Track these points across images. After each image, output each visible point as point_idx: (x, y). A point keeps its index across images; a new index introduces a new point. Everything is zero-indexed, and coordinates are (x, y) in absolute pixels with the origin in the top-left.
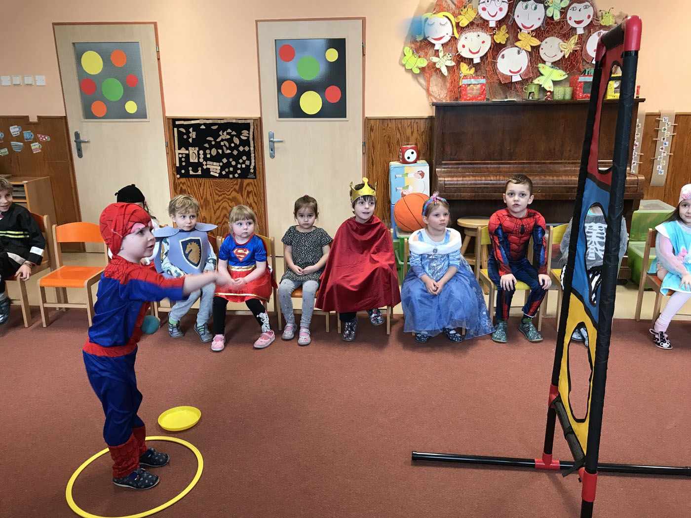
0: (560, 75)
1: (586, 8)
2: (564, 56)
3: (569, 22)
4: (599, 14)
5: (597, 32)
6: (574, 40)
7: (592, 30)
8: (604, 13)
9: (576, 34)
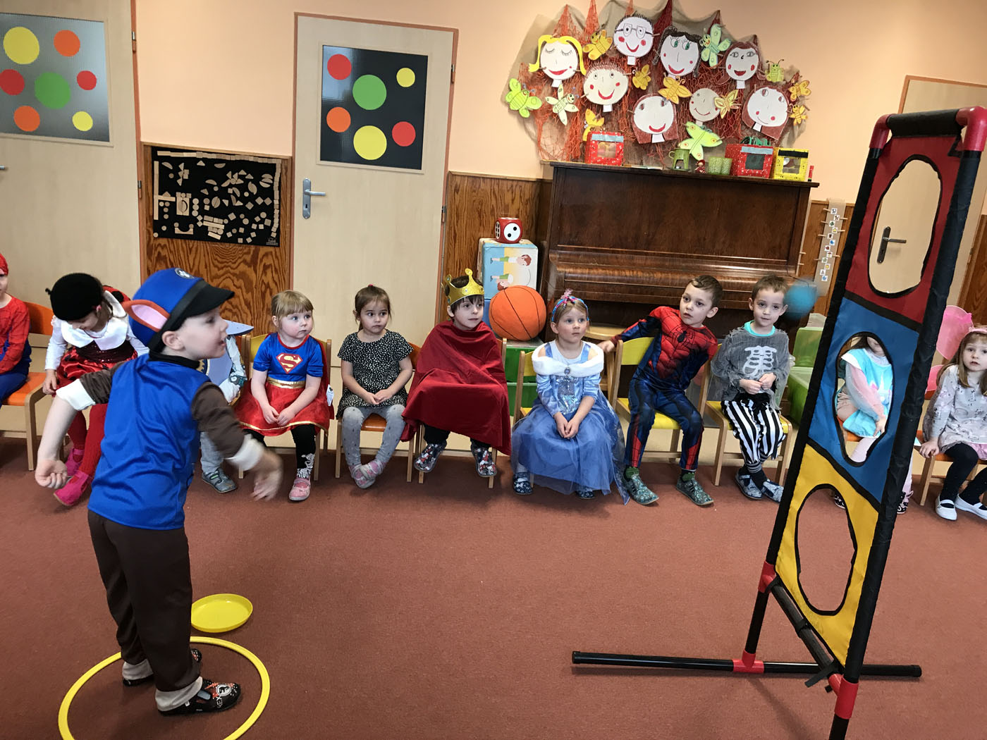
0: (712, 139)
1: (750, 56)
2: (719, 116)
3: (728, 70)
4: (766, 65)
5: (762, 89)
6: (732, 96)
7: (755, 85)
8: (771, 64)
9: (736, 89)
